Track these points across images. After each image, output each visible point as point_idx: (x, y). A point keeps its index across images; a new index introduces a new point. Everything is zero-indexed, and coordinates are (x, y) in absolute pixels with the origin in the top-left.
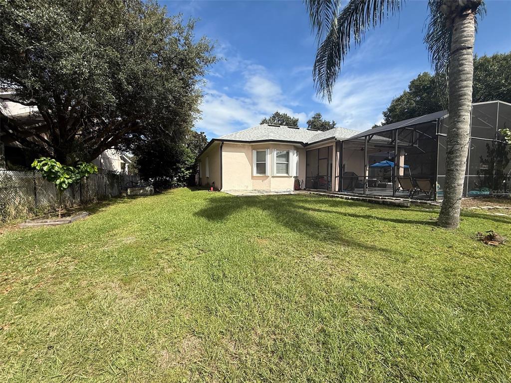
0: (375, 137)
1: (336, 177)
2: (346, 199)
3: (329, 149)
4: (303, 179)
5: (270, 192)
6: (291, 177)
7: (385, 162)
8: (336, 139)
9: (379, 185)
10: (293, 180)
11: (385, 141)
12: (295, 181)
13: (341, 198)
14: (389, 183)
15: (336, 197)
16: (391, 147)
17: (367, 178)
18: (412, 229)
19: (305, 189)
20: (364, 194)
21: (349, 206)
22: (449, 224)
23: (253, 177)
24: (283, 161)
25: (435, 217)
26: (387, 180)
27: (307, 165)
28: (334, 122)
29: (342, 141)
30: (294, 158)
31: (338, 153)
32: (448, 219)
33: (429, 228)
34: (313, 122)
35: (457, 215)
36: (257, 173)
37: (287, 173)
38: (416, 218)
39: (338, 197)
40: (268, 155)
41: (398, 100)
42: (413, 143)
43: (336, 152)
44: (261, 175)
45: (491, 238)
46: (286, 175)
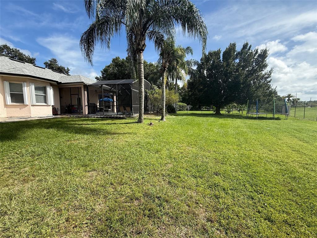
0: (104, 86)
1: (85, 106)
2: (97, 117)
3: (79, 89)
4: (58, 107)
5: (31, 117)
6: (50, 106)
7: (106, 98)
8: (84, 83)
9: (105, 110)
10: (51, 108)
11: (108, 88)
12: (53, 109)
13: (94, 117)
14: (109, 109)
15: (91, 117)
16: (110, 91)
17: (98, 107)
18: (132, 125)
19: (60, 115)
20: (103, 115)
21: (101, 120)
22: (141, 122)
23: (6, 105)
24: (41, 93)
25: (137, 120)
26: (107, 108)
27: (61, 98)
28: (68, 68)
29: (88, 85)
30: (50, 92)
31: (86, 92)
32: (141, 120)
33: (136, 124)
34: (50, 64)
35: (143, 119)
36: (12, 102)
37: (46, 102)
38: (131, 122)
39: (92, 117)
40: (25, 88)
41: (109, 67)
42: (119, 91)
43: (84, 91)
44: (18, 104)
45: (151, 124)
46: (44, 104)
